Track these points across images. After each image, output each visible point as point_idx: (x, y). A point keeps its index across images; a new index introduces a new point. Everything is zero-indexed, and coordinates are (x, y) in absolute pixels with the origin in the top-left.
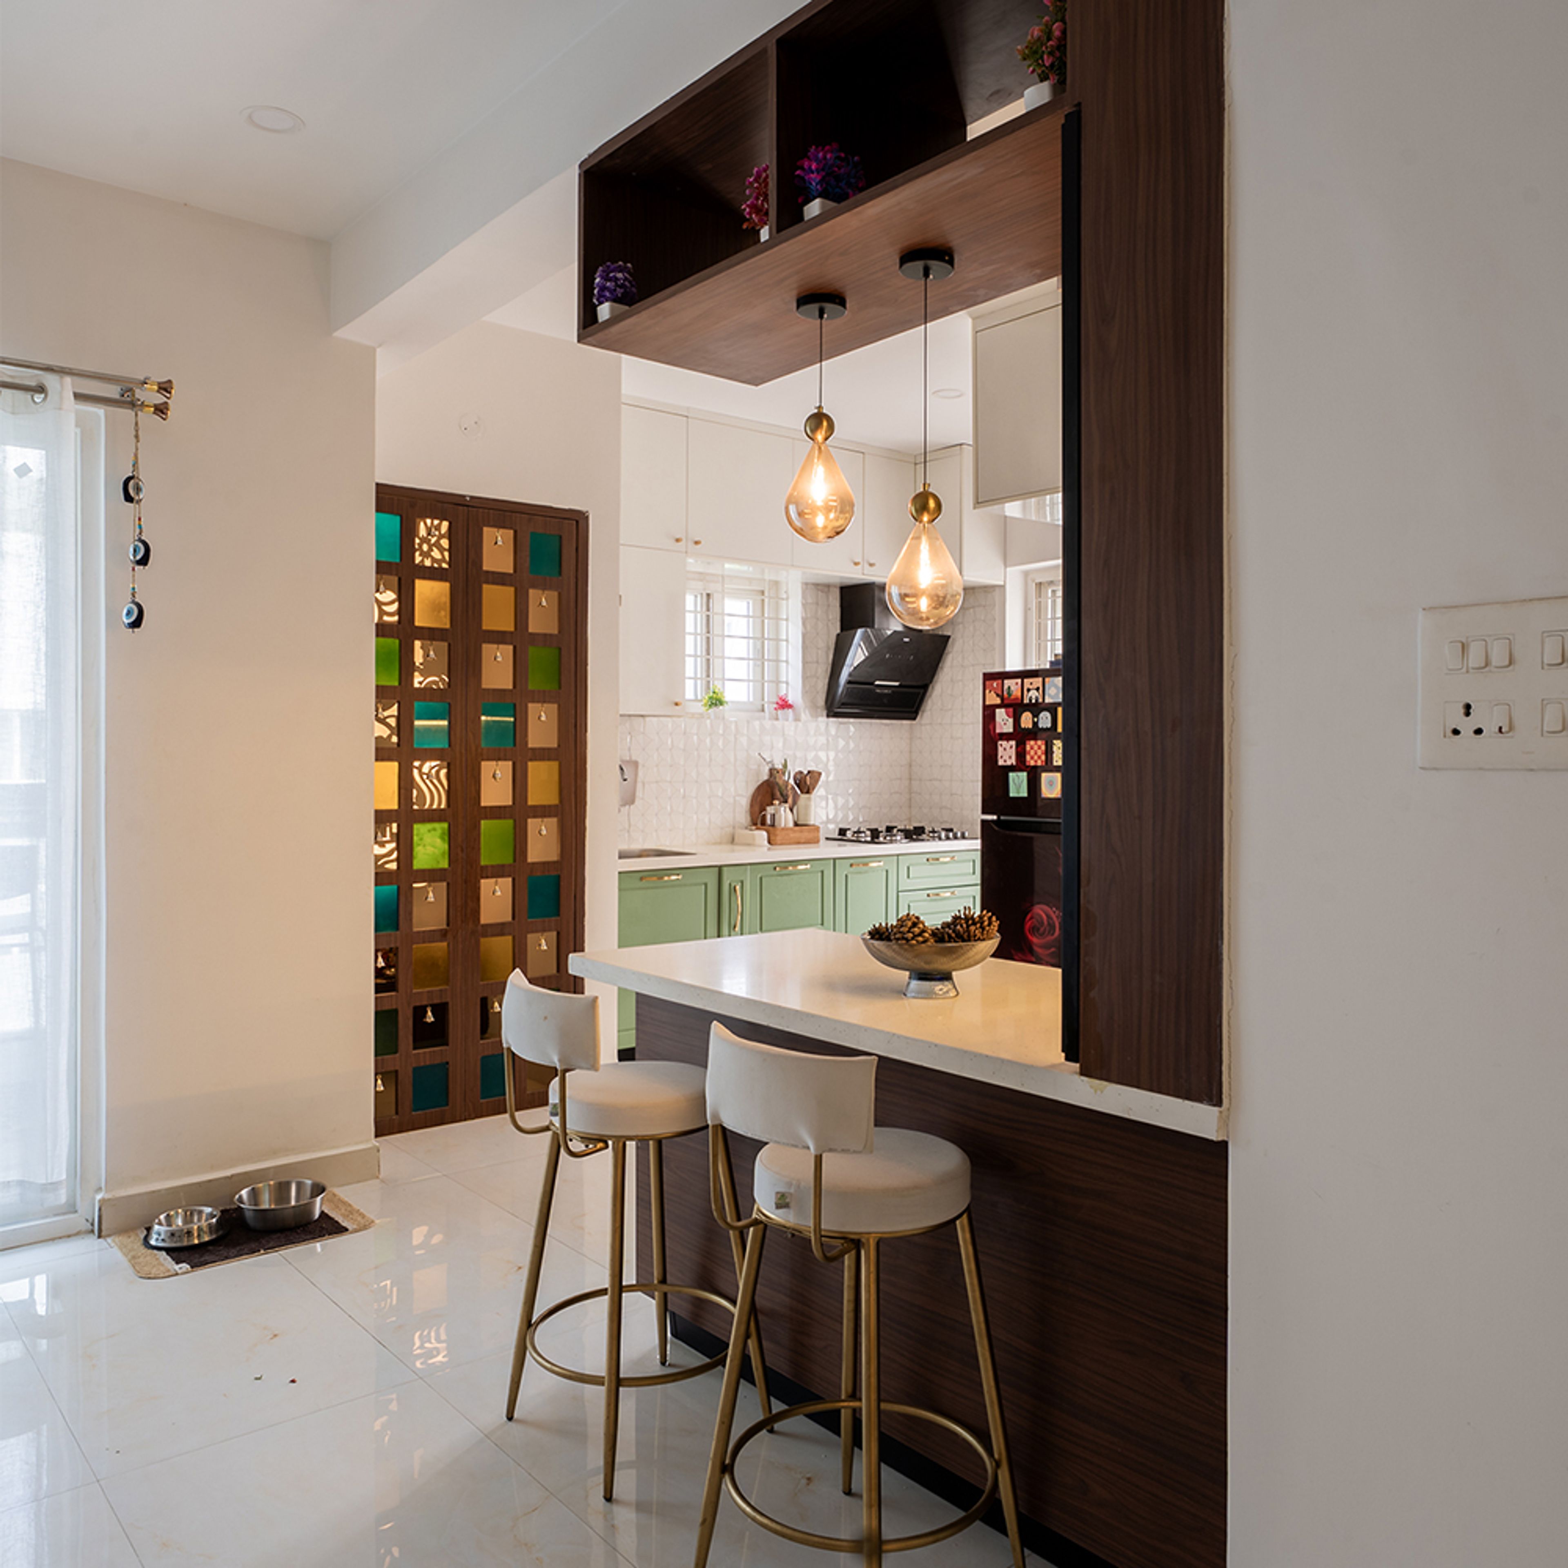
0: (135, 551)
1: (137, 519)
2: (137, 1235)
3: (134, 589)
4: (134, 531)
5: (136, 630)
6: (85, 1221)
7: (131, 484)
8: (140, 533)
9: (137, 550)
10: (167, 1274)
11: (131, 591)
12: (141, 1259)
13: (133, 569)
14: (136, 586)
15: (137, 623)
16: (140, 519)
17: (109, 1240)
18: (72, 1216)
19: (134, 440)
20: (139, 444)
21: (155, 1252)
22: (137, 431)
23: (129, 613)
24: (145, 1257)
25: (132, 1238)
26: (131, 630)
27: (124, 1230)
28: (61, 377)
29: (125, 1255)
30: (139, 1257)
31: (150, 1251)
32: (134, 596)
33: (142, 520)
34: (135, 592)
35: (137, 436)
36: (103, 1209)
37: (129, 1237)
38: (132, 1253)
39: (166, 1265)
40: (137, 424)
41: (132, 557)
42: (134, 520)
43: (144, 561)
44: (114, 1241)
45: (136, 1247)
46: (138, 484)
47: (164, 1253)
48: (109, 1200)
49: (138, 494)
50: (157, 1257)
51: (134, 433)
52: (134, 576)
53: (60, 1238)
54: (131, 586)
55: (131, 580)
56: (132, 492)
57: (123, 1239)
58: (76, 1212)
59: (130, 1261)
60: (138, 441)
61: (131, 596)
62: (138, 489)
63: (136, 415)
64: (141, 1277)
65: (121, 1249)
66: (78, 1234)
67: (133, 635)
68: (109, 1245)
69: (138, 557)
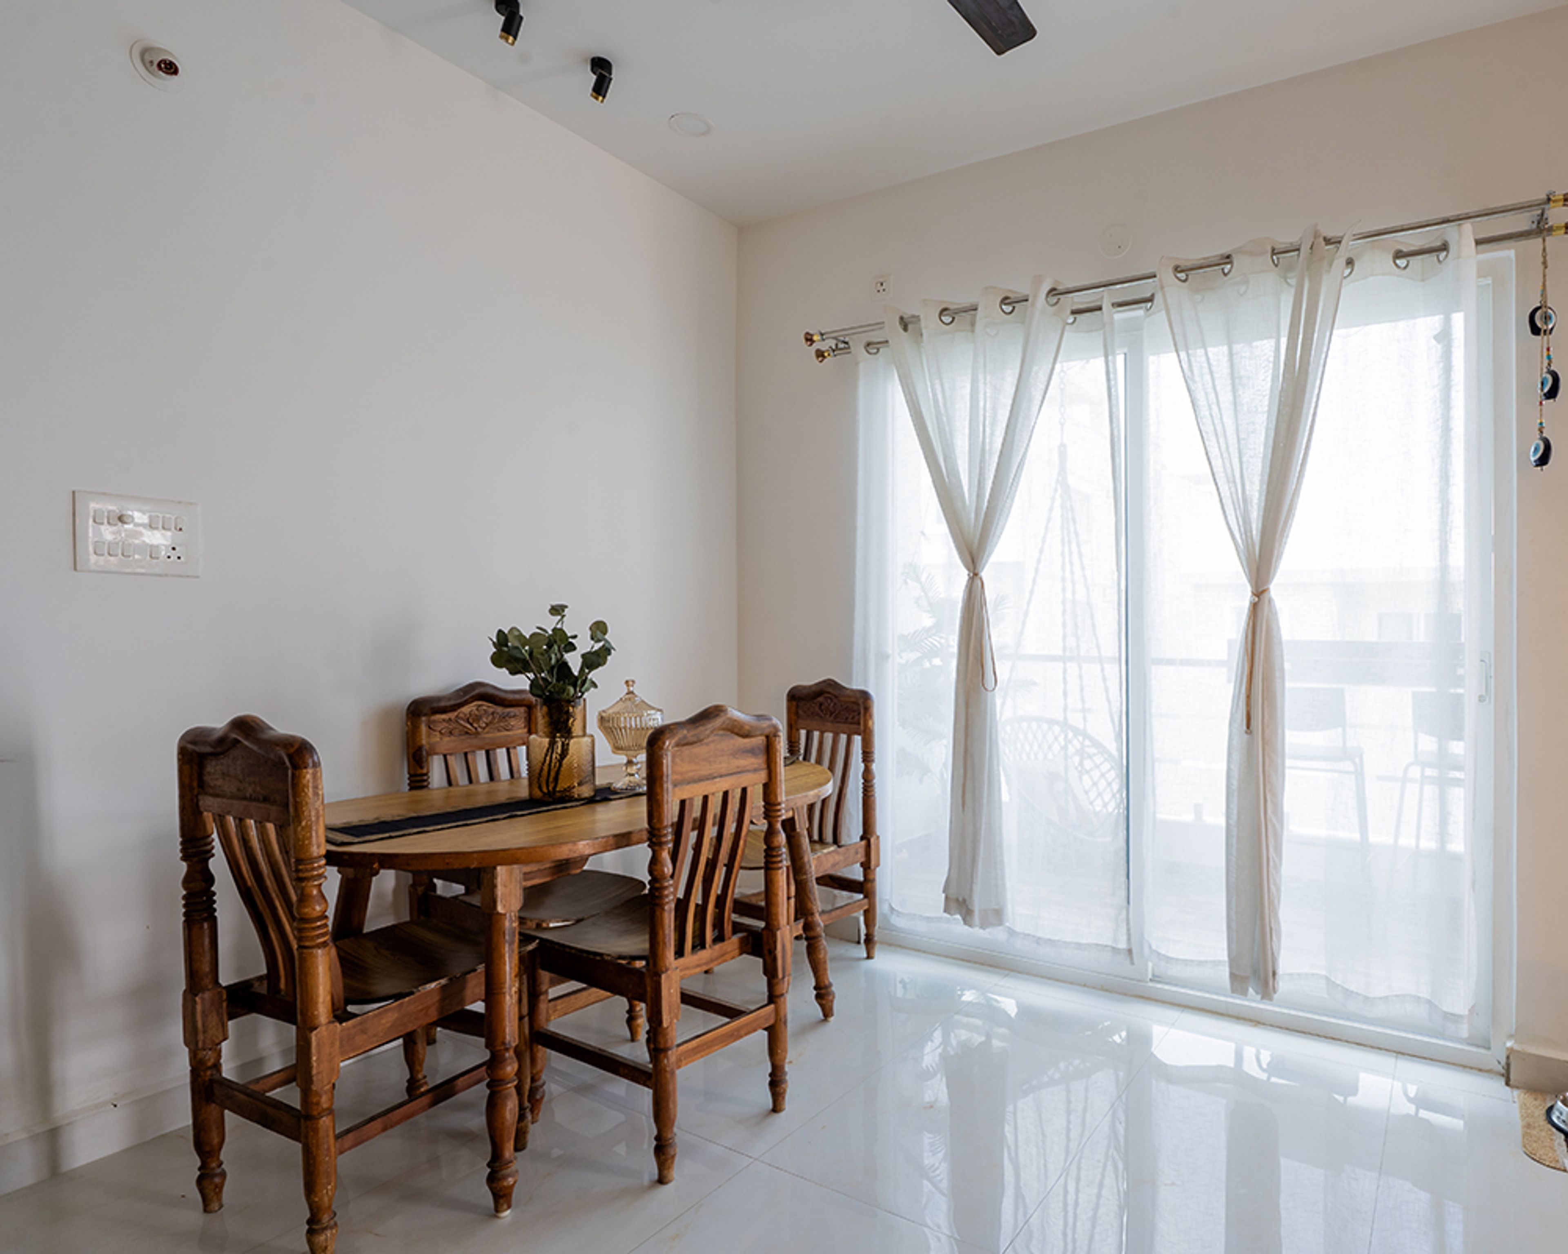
0: (1542, 384)
1: (1545, 350)
2: (1545, 1100)
3: (1541, 424)
4: (1542, 363)
5: (1544, 467)
6: (1497, 1063)
7: (1538, 315)
8: (1549, 365)
9: (1545, 382)
10: (1552, 1165)
11: (1538, 426)
12: (1534, 1132)
13: (1541, 403)
14: (1544, 421)
15: (1543, 460)
16: (1548, 349)
17: (1516, 1093)
18: (1482, 1051)
19: (1542, 267)
20: (1547, 270)
21: (1554, 1130)
22: (1545, 257)
23: (1536, 450)
24: (1541, 1130)
25: (1537, 1103)
26: (1539, 468)
27: (1533, 1089)
28: (1459, 225)
29: (1523, 1118)
30: (1534, 1128)
31: (1550, 1126)
32: (1542, 432)
33: (1551, 349)
34: (1543, 427)
35: (1545, 263)
36: (1511, 1057)
37: (1536, 1099)
38: (1531, 1120)
39: (1558, 1153)
40: (1544, 250)
41: (1539, 391)
42: (1542, 352)
43: (1552, 393)
44: (1519, 1096)
45: (1537, 1114)
46: (1546, 313)
47: (1563, 1136)
48: (1518, 1052)
49: (1546, 323)
50: (1554, 1138)
51: (1542, 259)
52: (1541, 410)
53: (1471, 1068)
54: (1539, 421)
55: (1539, 416)
56: (1539, 324)
57: (1529, 1099)
58: (1489, 1048)
59: (1523, 1127)
60: (1546, 267)
61: (1539, 432)
62: (1547, 318)
63: (1544, 240)
64: (1525, 1153)
65: (1521, 1108)
66: (1489, 1071)
67: (1542, 473)
68: (1513, 1097)
69: (1546, 390)
